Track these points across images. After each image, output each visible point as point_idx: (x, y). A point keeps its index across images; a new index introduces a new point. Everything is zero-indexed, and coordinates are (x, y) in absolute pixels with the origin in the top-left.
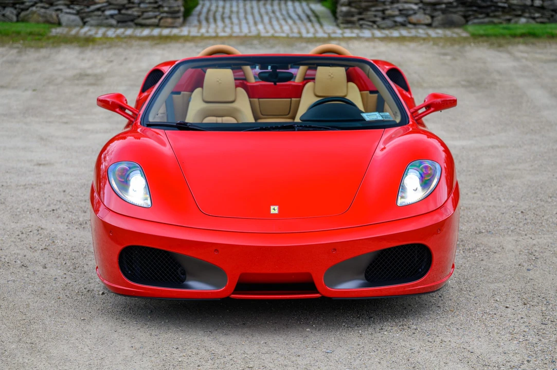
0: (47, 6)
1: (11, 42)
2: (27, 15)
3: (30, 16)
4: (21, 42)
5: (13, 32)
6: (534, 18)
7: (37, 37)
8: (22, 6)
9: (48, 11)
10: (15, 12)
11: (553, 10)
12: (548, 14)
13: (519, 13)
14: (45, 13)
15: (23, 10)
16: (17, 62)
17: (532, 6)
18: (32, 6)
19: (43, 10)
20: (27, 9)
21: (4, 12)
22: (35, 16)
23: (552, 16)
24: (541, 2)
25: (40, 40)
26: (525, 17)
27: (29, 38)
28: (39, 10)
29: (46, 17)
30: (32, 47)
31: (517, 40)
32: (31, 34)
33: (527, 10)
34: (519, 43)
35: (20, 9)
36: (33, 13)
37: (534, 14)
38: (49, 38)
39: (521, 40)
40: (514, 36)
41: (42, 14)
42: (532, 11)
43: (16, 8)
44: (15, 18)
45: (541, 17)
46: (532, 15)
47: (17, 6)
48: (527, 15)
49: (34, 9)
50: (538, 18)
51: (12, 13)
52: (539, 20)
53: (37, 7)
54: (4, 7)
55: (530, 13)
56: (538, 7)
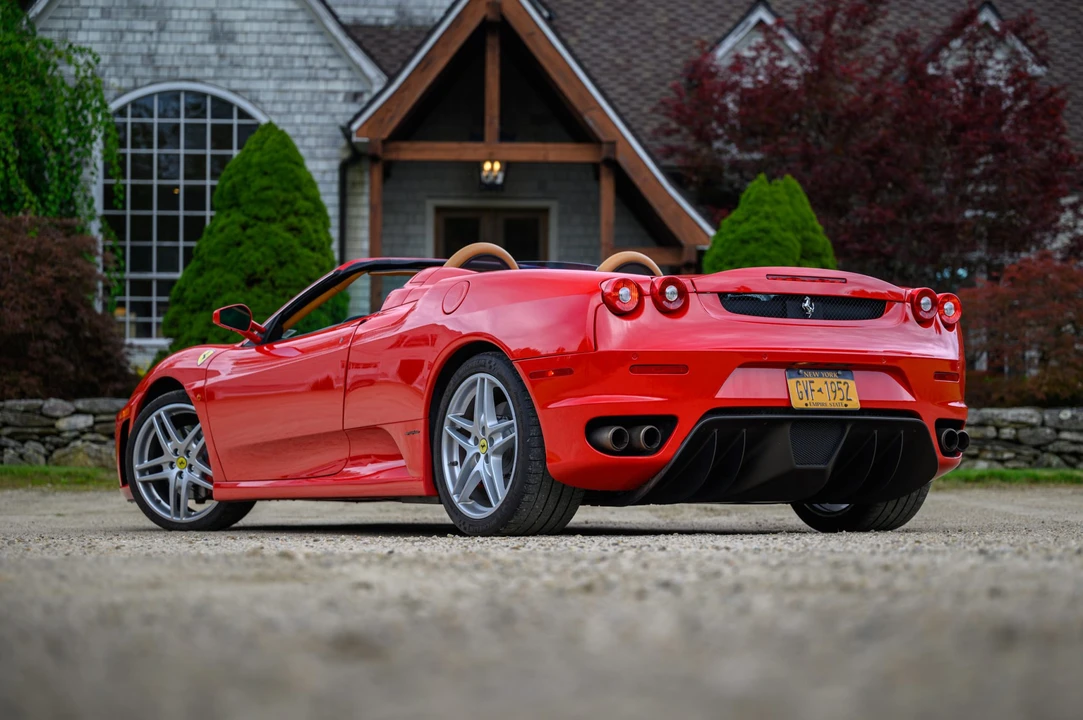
0: (103, 438)
1: (30, 486)
2: (65, 456)
3: (71, 457)
4: (49, 485)
5: (36, 472)
6: (1002, 461)
7: (79, 480)
8: (56, 440)
9: (104, 448)
10: (43, 450)
11: (1037, 447)
12: (1027, 452)
13: (975, 451)
14: (100, 451)
15: (57, 446)
16: (37, 502)
17: (997, 439)
18: (76, 438)
19: (95, 446)
20: (66, 445)
21: (22, 451)
22: (81, 456)
23: (1036, 457)
24: (1013, 432)
25: (82, 483)
26: (985, 459)
27: (63, 480)
28: (88, 446)
29: (100, 459)
30: (66, 490)
31: (969, 485)
32: (68, 475)
33: (988, 447)
34: (973, 487)
35: (51, 443)
36: (79, 451)
37: (1002, 453)
38: (101, 481)
39: (977, 485)
40: (967, 480)
41: (93, 454)
42: (997, 448)
43: (44, 444)
44: (42, 460)
45: (1015, 459)
46: (999, 457)
47: (48, 439)
48: (989, 455)
49: (79, 443)
50: (1008, 460)
51: (38, 452)
52: (1010, 465)
53: (84, 441)
54: (23, 442)
55: (995, 452)
56: (1008, 440)
